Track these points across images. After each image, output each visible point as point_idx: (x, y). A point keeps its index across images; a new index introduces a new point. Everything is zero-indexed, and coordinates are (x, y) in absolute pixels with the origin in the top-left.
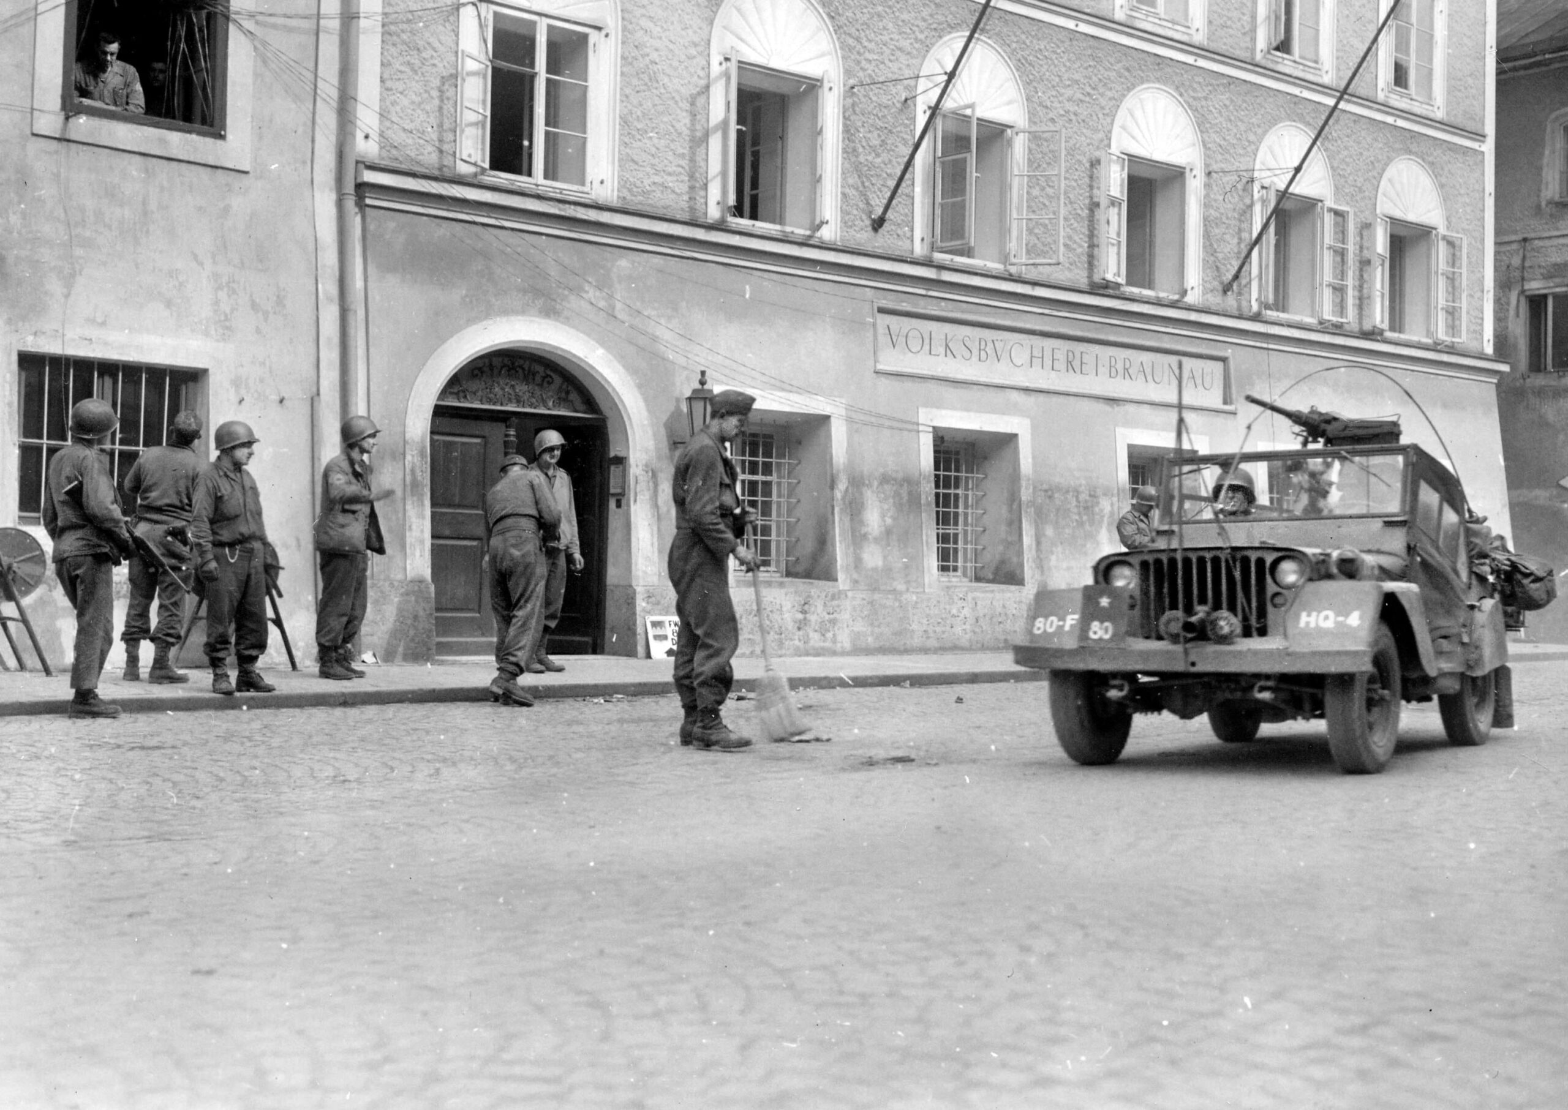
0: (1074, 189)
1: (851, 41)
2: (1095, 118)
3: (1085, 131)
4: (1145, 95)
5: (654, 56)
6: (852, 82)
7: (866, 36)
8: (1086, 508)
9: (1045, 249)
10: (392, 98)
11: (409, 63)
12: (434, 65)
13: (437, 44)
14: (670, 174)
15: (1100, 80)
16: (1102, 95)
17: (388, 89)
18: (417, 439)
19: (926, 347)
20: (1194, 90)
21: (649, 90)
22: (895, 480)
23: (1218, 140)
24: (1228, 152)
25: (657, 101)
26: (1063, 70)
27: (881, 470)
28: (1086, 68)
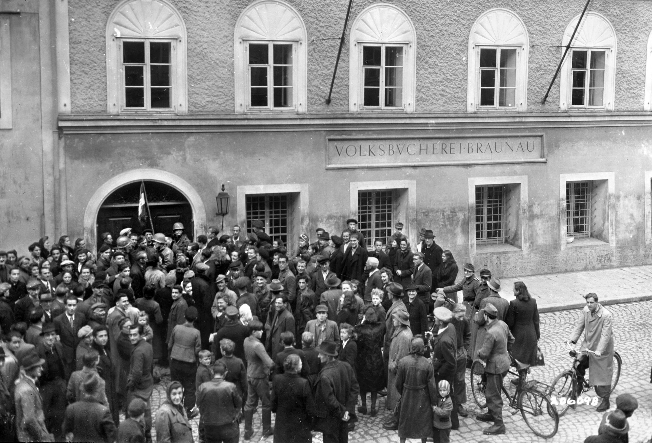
0: (446, 67)
1: (311, 20)
2: (458, 30)
3: (452, 38)
4: (490, 15)
5: (205, 46)
6: (313, 38)
7: (321, 15)
8: (449, 218)
9: (428, 98)
10: (76, 87)
11: (83, 71)
12: (95, 69)
13: (96, 60)
14: (215, 96)
15: (462, 12)
16: (463, 19)
17: (74, 83)
18: (89, 226)
19: (358, 153)
20: (523, 6)
21: (203, 61)
22: (336, 217)
23: (538, 29)
24: (545, 33)
25: (207, 65)
26: (439, 11)
27: (328, 213)
28: (453, 8)
